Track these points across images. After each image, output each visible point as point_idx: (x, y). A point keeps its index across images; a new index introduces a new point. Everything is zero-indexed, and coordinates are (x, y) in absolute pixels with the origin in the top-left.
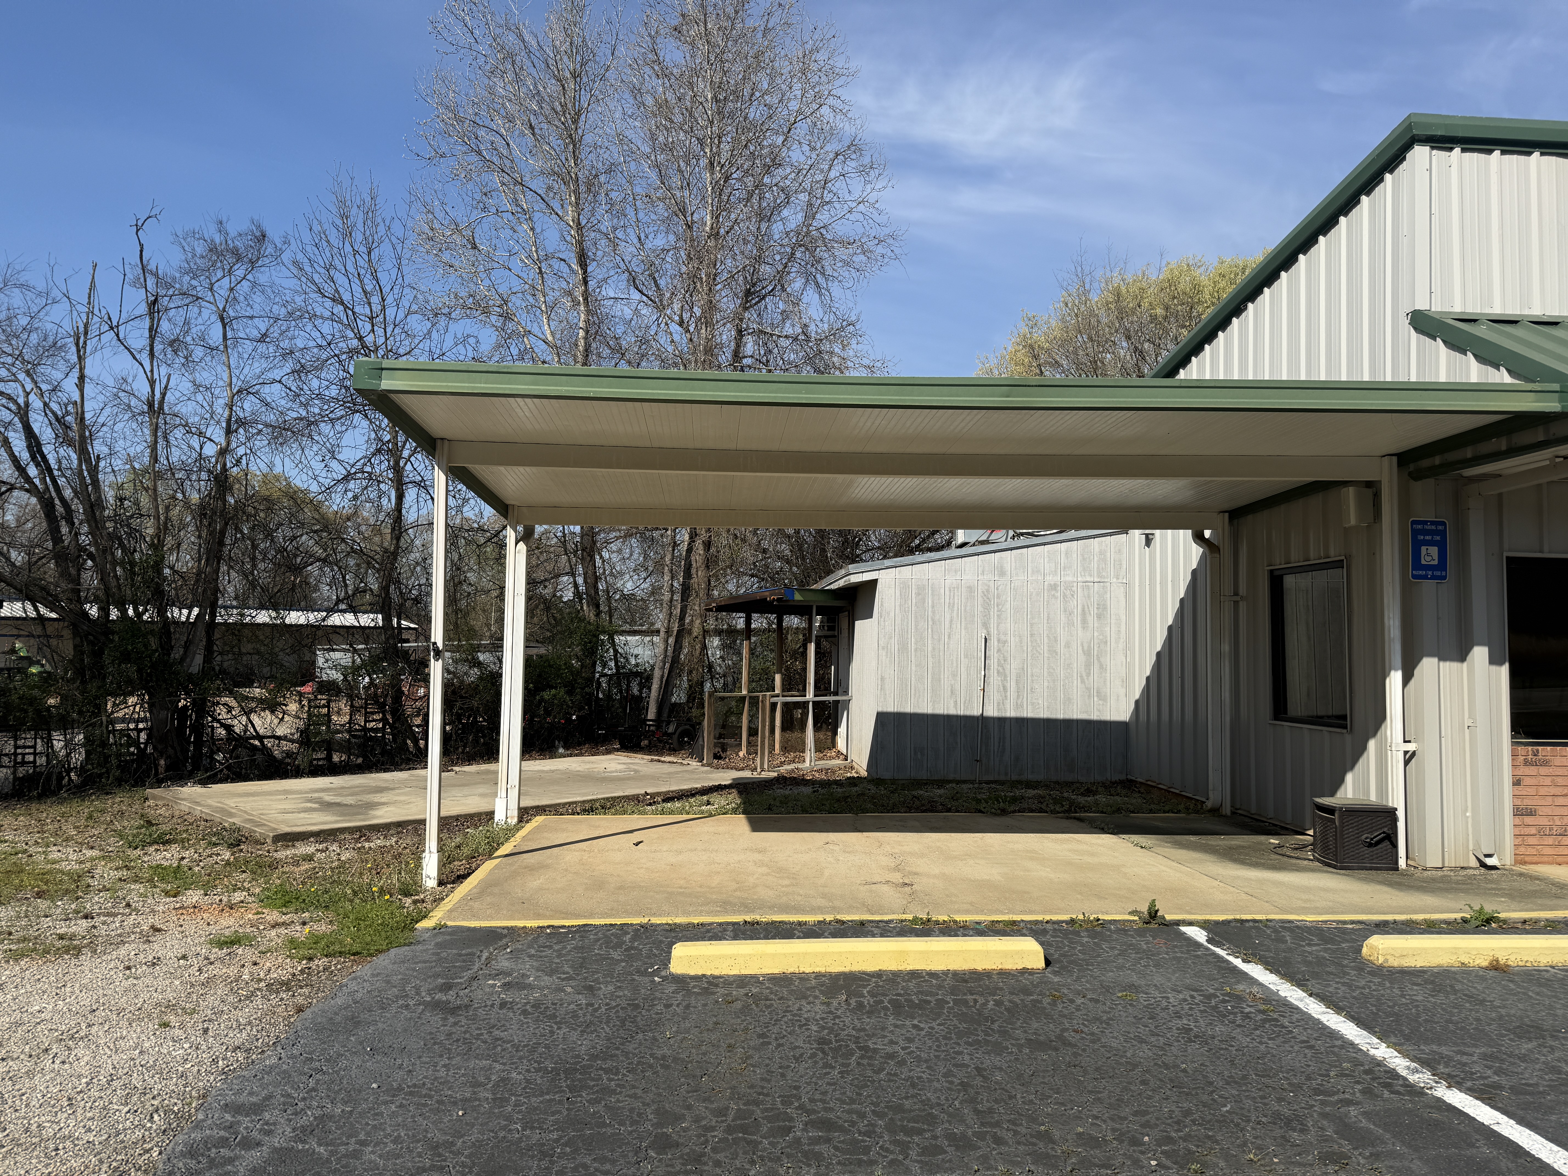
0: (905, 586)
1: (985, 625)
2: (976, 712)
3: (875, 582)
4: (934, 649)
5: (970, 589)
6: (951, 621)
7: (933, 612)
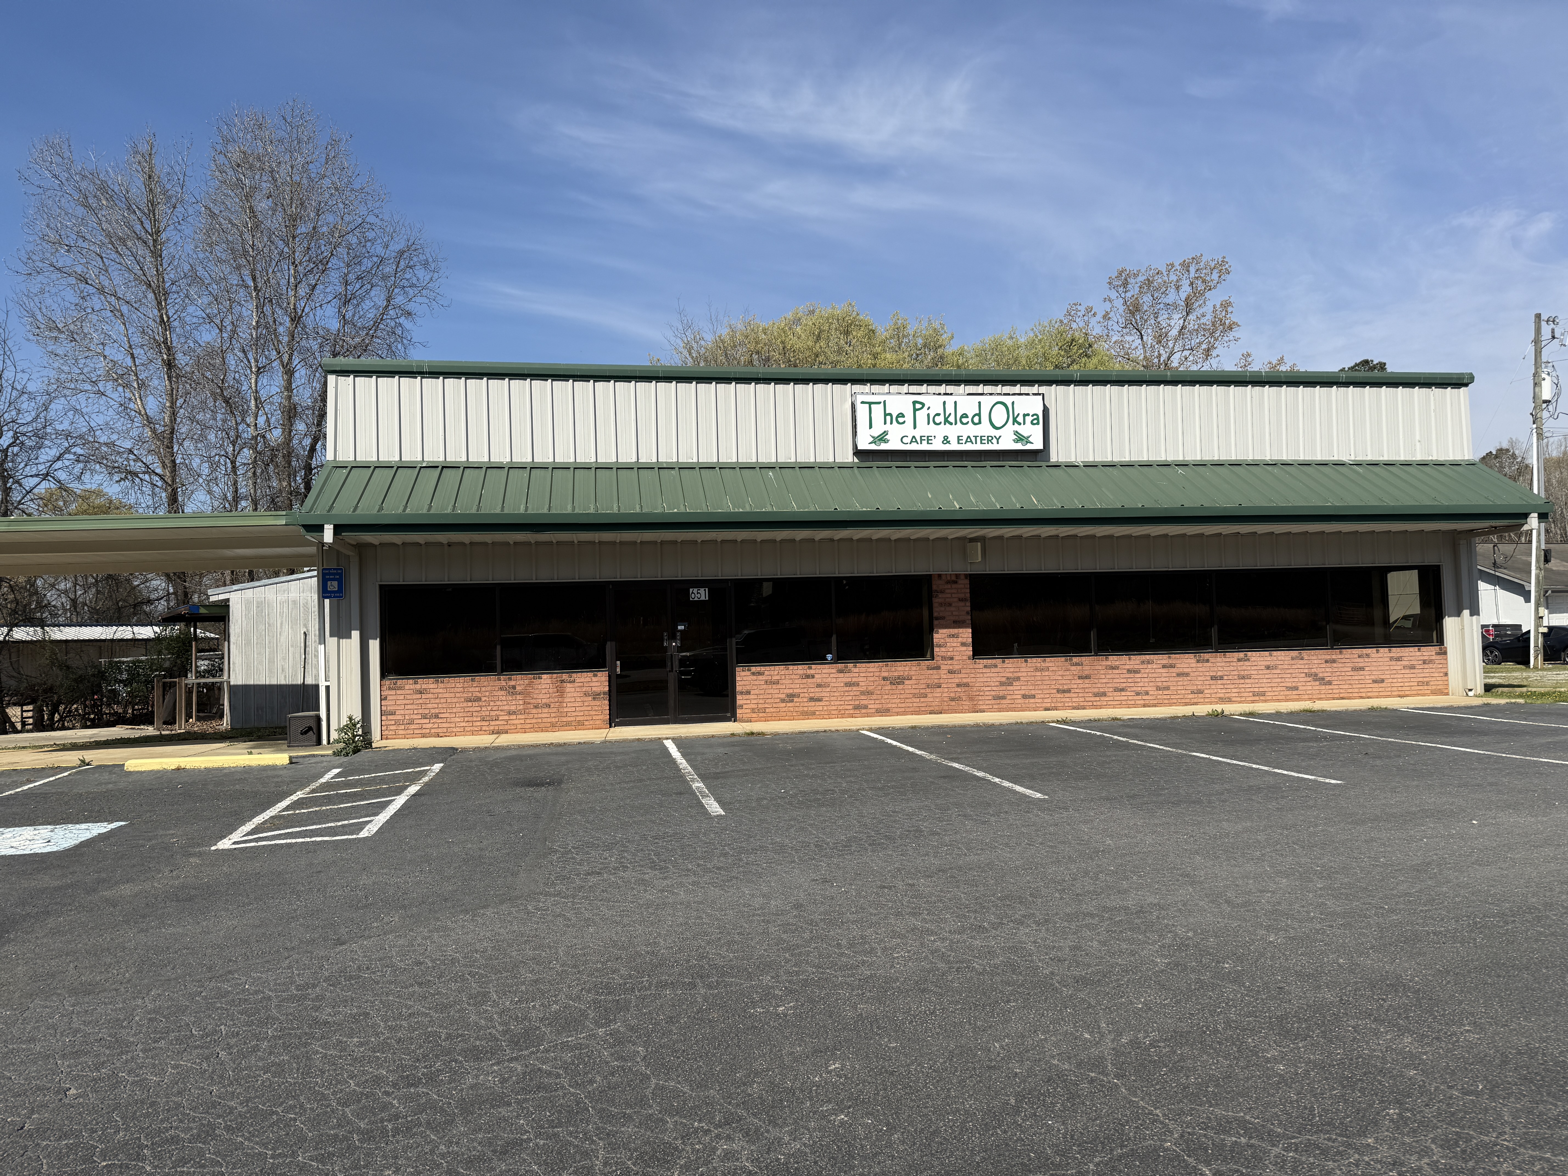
0: (248, 603)
1: (305, 626)
2: (299, 681)
3: (228, 600)
4: (269, 642)
5: (294, 602)
6: (281, 624)
7: (269, 618)
